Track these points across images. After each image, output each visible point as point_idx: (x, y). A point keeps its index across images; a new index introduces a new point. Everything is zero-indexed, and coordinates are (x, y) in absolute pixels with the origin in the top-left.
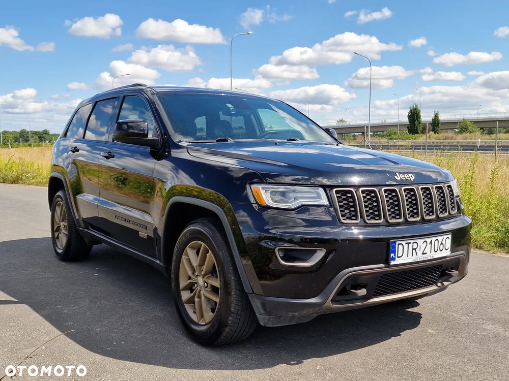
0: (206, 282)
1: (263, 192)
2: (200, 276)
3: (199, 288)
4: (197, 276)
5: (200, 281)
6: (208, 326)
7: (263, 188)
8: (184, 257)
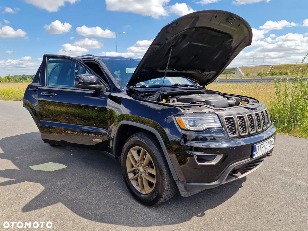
0: (145, 170)
1: (183, 121)
2: (140, 166)
3: (140, 173)
4: (139, 166)
5: (141, 169)
6: (148, 195)
7: (184, 118)
8: (129, 155)
